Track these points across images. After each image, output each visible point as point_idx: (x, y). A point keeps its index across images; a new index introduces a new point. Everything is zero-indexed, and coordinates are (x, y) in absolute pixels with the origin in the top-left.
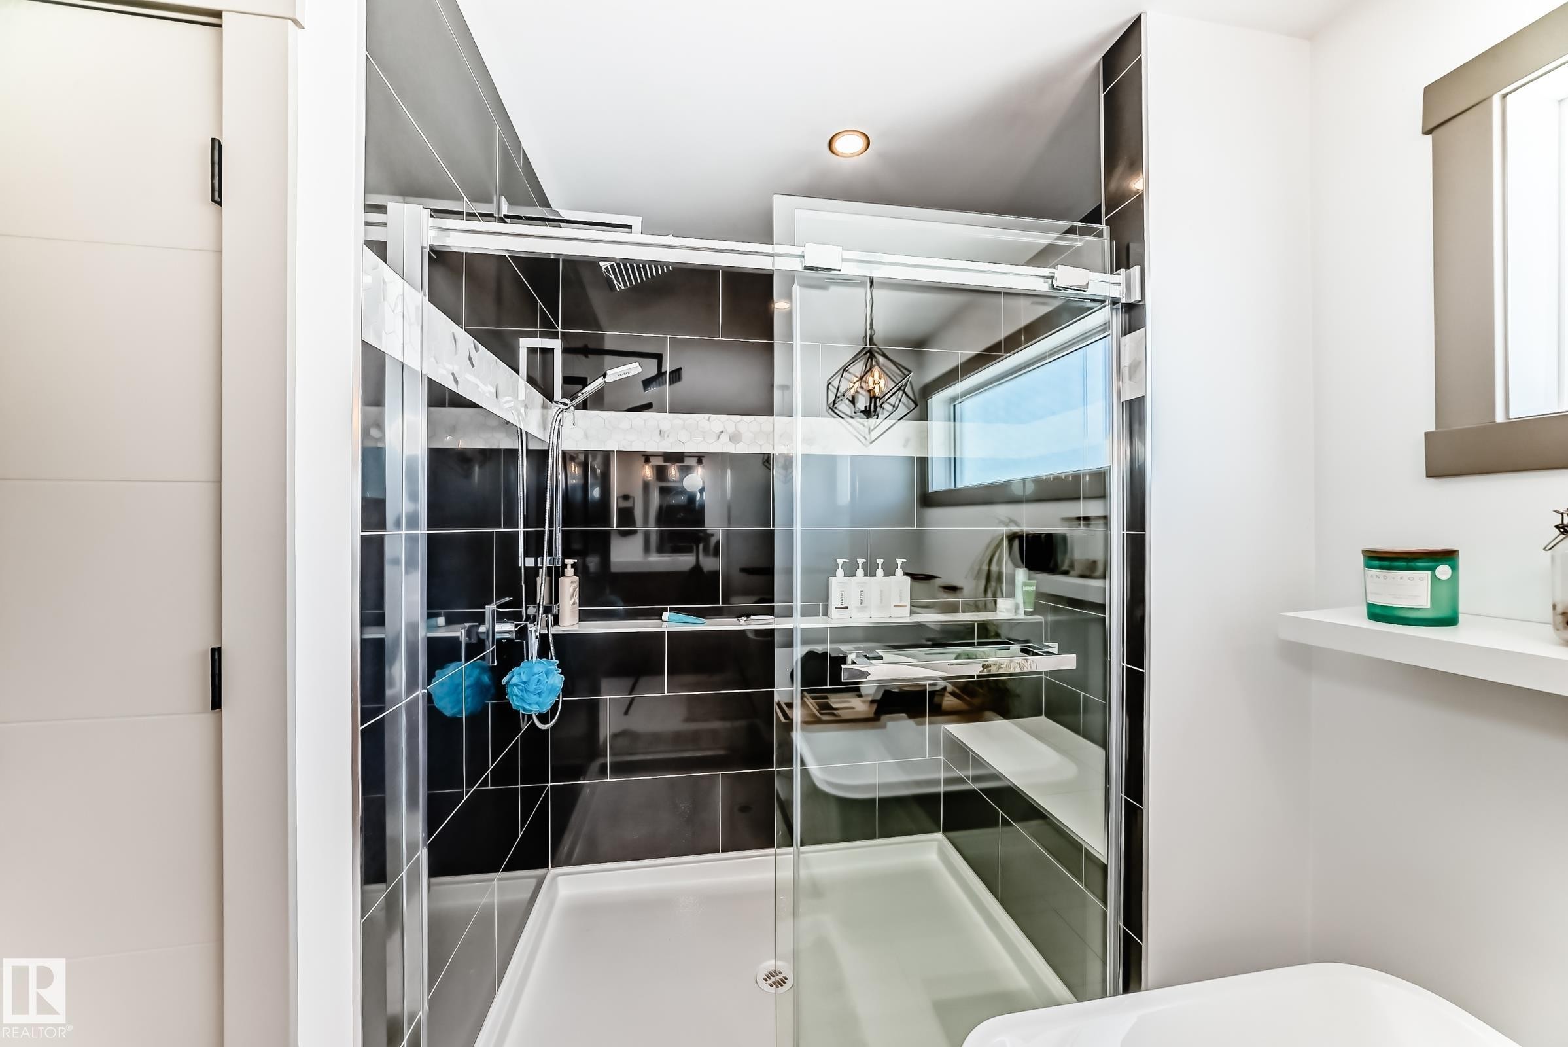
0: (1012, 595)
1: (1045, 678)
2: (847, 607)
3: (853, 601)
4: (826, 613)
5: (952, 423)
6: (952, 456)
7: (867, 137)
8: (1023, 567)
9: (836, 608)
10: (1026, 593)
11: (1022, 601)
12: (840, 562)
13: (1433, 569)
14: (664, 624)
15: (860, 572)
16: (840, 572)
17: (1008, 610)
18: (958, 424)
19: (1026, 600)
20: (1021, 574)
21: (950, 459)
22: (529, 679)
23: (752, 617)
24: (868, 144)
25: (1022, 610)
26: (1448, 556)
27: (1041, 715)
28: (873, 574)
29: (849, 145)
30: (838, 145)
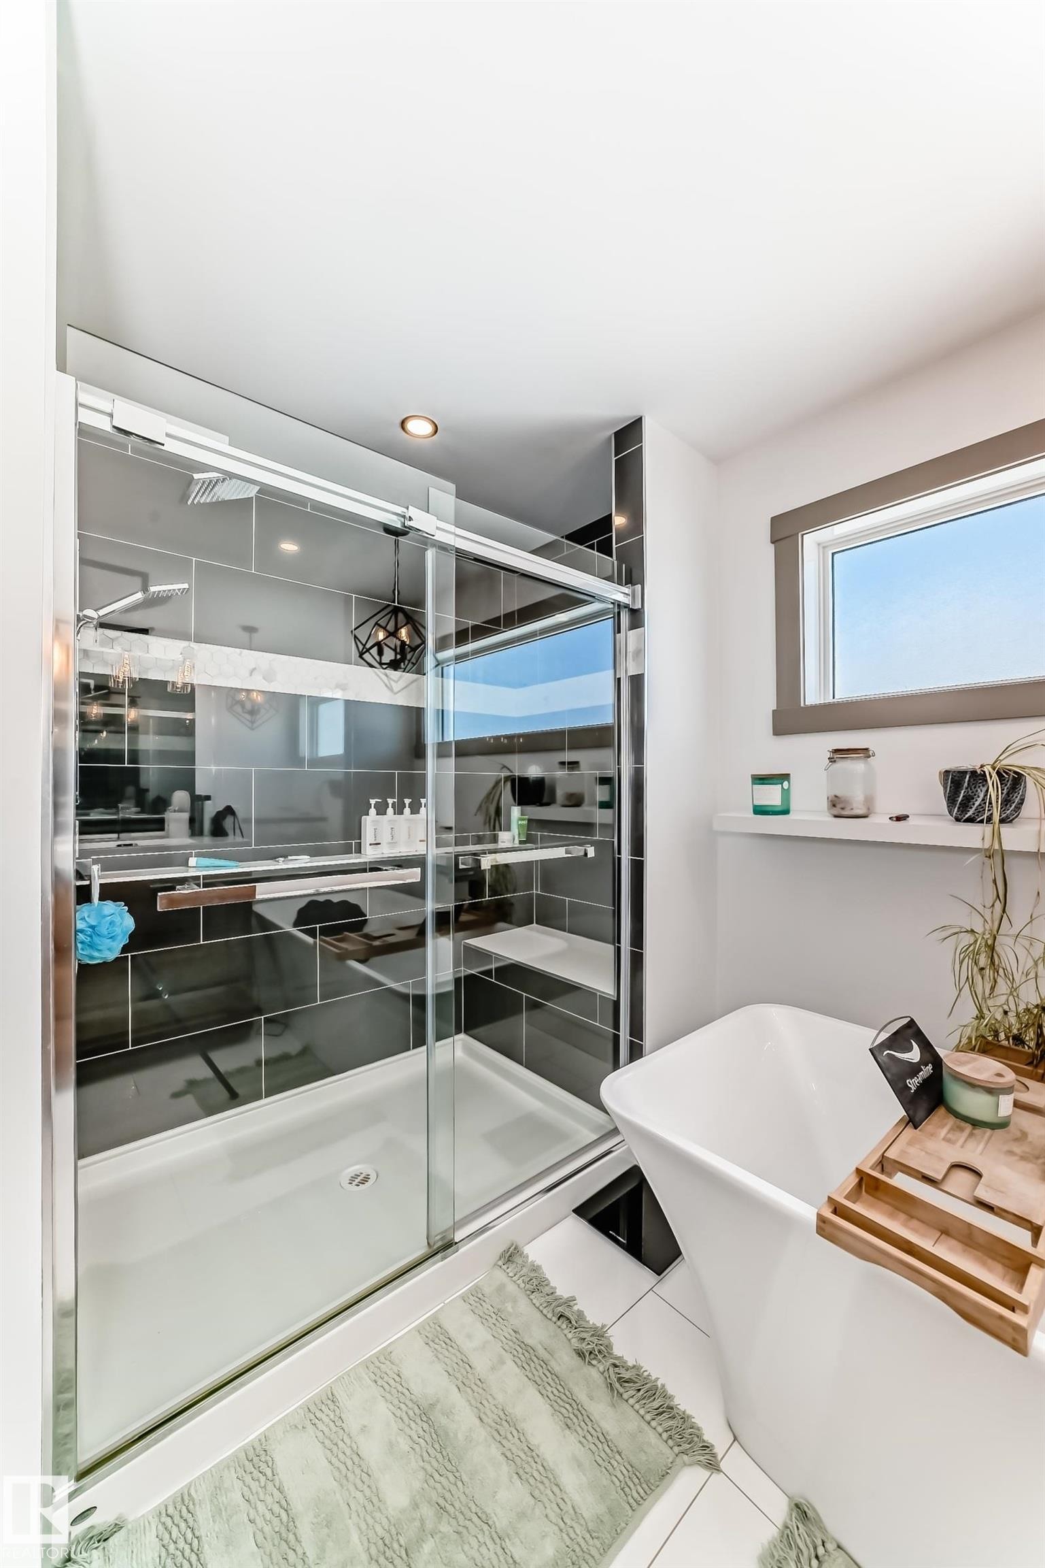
0: (509, 829)
1: (536, 894)
2: (379, 844)
3: (385, 838)
4: (359, 851)
5: (440, 679)
6: (441, 708)
7: (436, 426)
8: (515, 806)
9: (370, 845)
10: (520, 826)
11: (517, 833)
12: (373, 802)
13: (782, 784)
14: (190, 869)
15: (390, 810)
16: (373, 811)
17: (509, 841)
18: (445, 680)
19: (521, 832)
20: (516, 811)
21: (438, 710)
22: (99, 923)
23: (290, 858)
24: (436, 432)
25: (517, 841)
26: (786, 777)
27: (533, 923)
28: (401, 813)
29: (420, 428)
30: (410, 425)
